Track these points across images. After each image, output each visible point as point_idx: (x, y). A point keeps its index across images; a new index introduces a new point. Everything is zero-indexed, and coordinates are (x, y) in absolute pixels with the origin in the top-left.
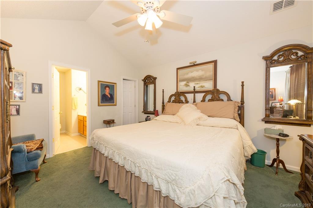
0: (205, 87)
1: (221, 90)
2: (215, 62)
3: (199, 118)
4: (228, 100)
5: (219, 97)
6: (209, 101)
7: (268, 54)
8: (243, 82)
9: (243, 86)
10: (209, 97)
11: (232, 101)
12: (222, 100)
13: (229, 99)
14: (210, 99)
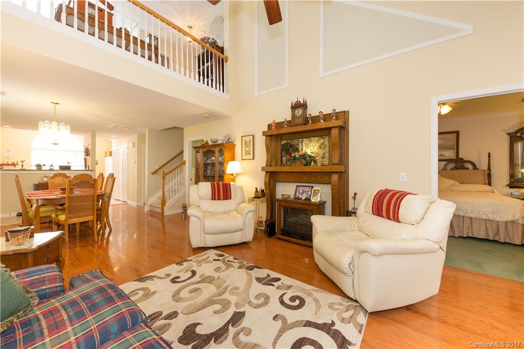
0: (445, 156)
1: (465, 160)
2: (457, 133)
3: (453, 185)
4: (473, 169)
5: (464, 166)
6: (452, 169)
7: (512, 131)
8: (489, 154)
9: (489, 156)
10: (452, 165)
11: (478, 169)
12: (468, 169)
13: (475, 167)
14: (453, 168)
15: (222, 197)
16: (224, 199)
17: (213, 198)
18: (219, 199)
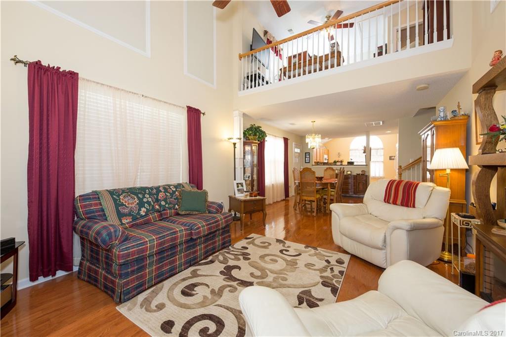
15: (399, 201)
16: (402, 205)
17: (387, 200)
18: (395, 203)
